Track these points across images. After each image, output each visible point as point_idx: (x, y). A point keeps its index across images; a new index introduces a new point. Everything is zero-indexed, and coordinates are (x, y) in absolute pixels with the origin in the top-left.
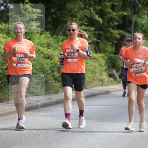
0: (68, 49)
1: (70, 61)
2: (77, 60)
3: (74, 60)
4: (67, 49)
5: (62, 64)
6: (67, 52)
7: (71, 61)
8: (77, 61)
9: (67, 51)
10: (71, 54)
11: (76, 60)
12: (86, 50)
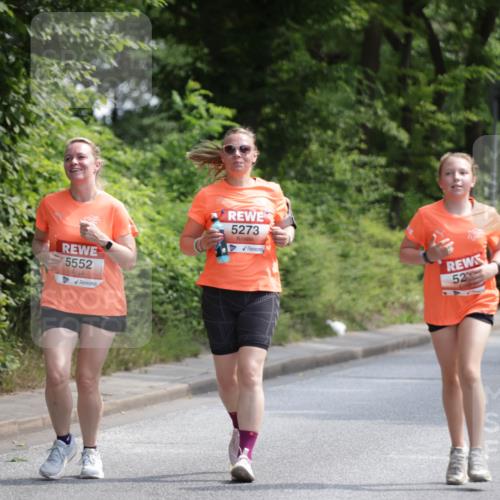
0: (235, 213)
4: (230, 212)
9: (231, 217)
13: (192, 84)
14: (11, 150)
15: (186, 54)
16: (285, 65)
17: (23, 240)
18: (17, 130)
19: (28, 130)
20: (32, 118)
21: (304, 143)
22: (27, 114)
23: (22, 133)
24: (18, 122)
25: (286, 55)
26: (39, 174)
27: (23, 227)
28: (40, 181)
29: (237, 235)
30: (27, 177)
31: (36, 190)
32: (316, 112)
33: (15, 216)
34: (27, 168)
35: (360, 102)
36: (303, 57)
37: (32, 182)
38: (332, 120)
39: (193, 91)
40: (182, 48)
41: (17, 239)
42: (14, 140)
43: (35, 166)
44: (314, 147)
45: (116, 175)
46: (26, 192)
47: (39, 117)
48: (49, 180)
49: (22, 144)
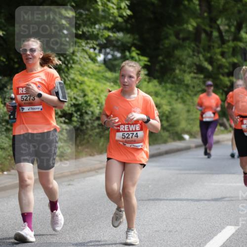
0: (22, 89)
1: (28, 111)
2: (41, 107)
3: (34, 109)
4: (20, 89)
5: (12, 117)
6: (21, 94)
7: (30, 110)
8: (40, 110)
9: (20, 91)
10: (29, 97)
11: (39, 108)
12: (57, 91)
13: (133, 49)
14: (67, 73)
15: (130, 38)
16: (167, 42)
17: (72, 106)
18: (69, 65)
19: (73, 66)
20: (75, 61)
21: (174, 70)
22: (73, 60)
23: (71, 67)
24: (70, 63)
25: (167, 38)
26: (77, 82)
27: (71, 100)
28: (78, 84)
29: (24, 101)
30: (73, 82)
31: (76, 87)
32: (178, 59)
33: (69, 97)
34: (73, 79)
35: (194, 55)
36: (173, 39)
37: (75, 84)
38: (184, 61)
39: (133, 51)
40: (129, 35)
41: (70, 105)
42: (68, 69)
43: (76, 78)
44: (177, 71)
45: (105, 82)
46: (72, 88)
47: (77, 61)
48: (81, 84)
49: (71, 71)
